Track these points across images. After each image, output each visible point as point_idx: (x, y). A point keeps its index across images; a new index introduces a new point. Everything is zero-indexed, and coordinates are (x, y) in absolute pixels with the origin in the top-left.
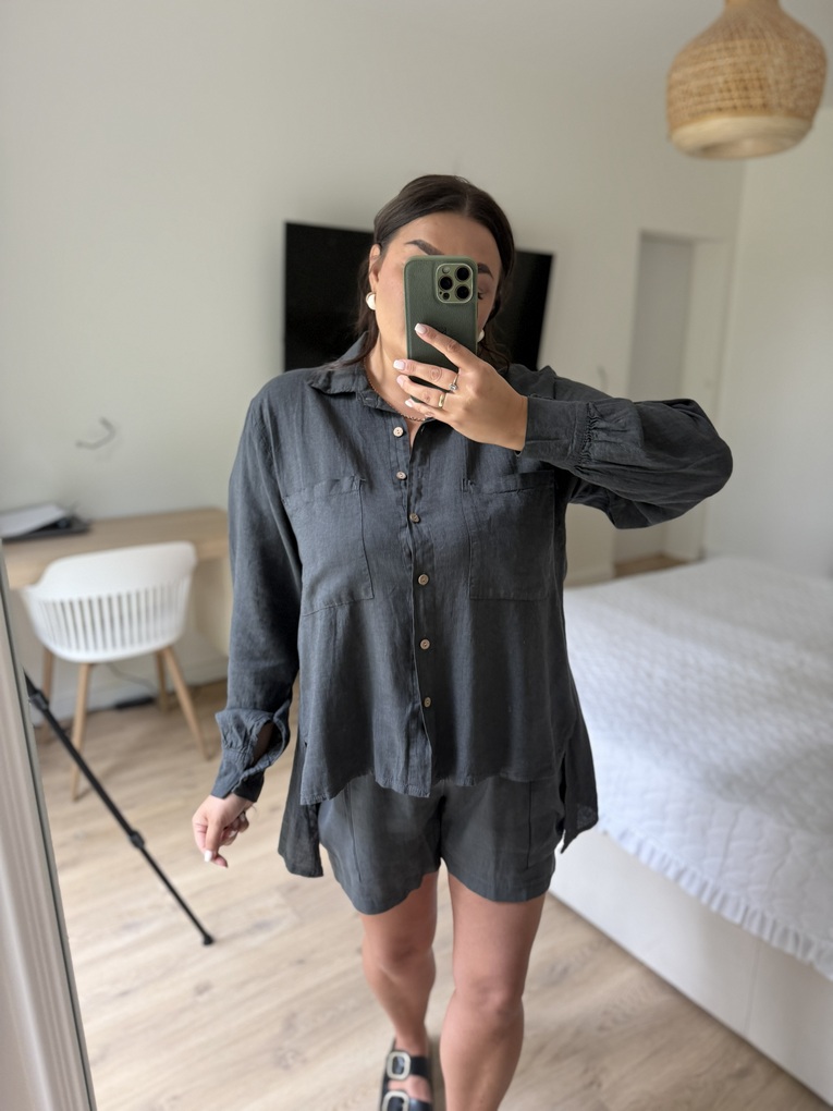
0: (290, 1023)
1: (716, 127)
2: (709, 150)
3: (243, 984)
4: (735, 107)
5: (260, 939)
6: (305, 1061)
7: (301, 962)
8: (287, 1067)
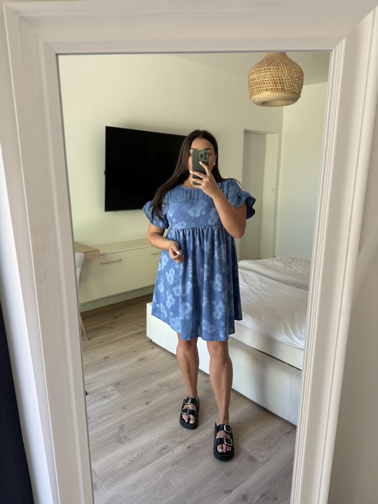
0: (122, 428)
1: (266, 95)
2: (264, 103)
3: (102, 416)
4: (272, 89)
5: (106, 401)
6: (129, 440)
7: (124, 408)
8: (122, 442)
